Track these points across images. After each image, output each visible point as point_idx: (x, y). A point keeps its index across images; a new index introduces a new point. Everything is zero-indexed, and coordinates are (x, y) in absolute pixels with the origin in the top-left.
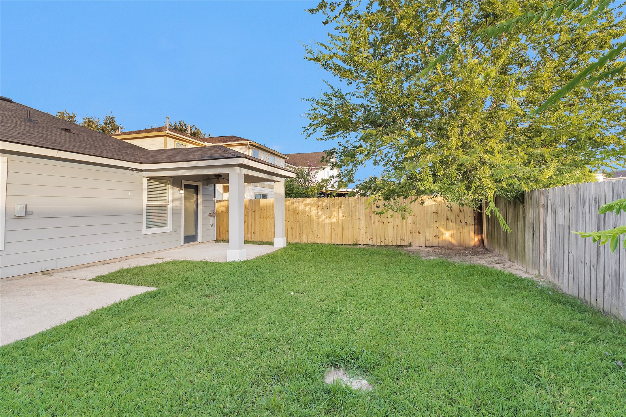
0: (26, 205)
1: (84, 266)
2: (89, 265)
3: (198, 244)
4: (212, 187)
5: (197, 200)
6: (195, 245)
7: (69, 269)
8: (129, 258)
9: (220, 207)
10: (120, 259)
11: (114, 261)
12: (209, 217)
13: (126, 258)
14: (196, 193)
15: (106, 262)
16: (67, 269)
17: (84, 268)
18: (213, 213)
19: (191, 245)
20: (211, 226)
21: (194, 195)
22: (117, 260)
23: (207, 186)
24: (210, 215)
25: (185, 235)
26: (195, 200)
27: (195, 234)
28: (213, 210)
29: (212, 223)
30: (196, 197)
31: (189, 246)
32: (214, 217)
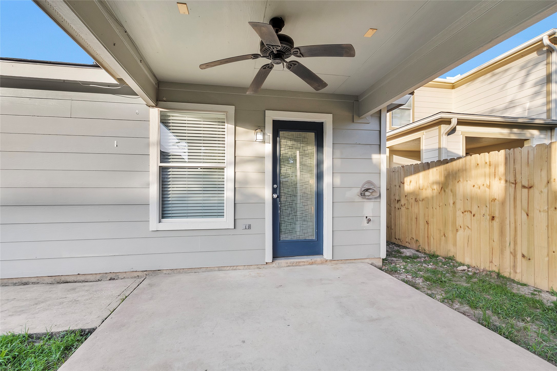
3: (322, 263)
4: (374, 125)
5: (319, 164)
6: (312, 264)
8: (121, 275)
10: (98, 277)
12: (359, 199)
13: (111, 276)
14: (320, 144)
15: (63, 279)
18: (371, 191)
19: (299, 262)
20: (365, 221)
21: (312, 149)
22: (88, 278)
23: (353, 122)
24: (362, 194)
25: (284, 237)
26: (314, 162)
27: (314, 238)
28: (369, 182)
29: (369, 215)
30: (319, 154)
31: (292, 265)
32: (378, 200)
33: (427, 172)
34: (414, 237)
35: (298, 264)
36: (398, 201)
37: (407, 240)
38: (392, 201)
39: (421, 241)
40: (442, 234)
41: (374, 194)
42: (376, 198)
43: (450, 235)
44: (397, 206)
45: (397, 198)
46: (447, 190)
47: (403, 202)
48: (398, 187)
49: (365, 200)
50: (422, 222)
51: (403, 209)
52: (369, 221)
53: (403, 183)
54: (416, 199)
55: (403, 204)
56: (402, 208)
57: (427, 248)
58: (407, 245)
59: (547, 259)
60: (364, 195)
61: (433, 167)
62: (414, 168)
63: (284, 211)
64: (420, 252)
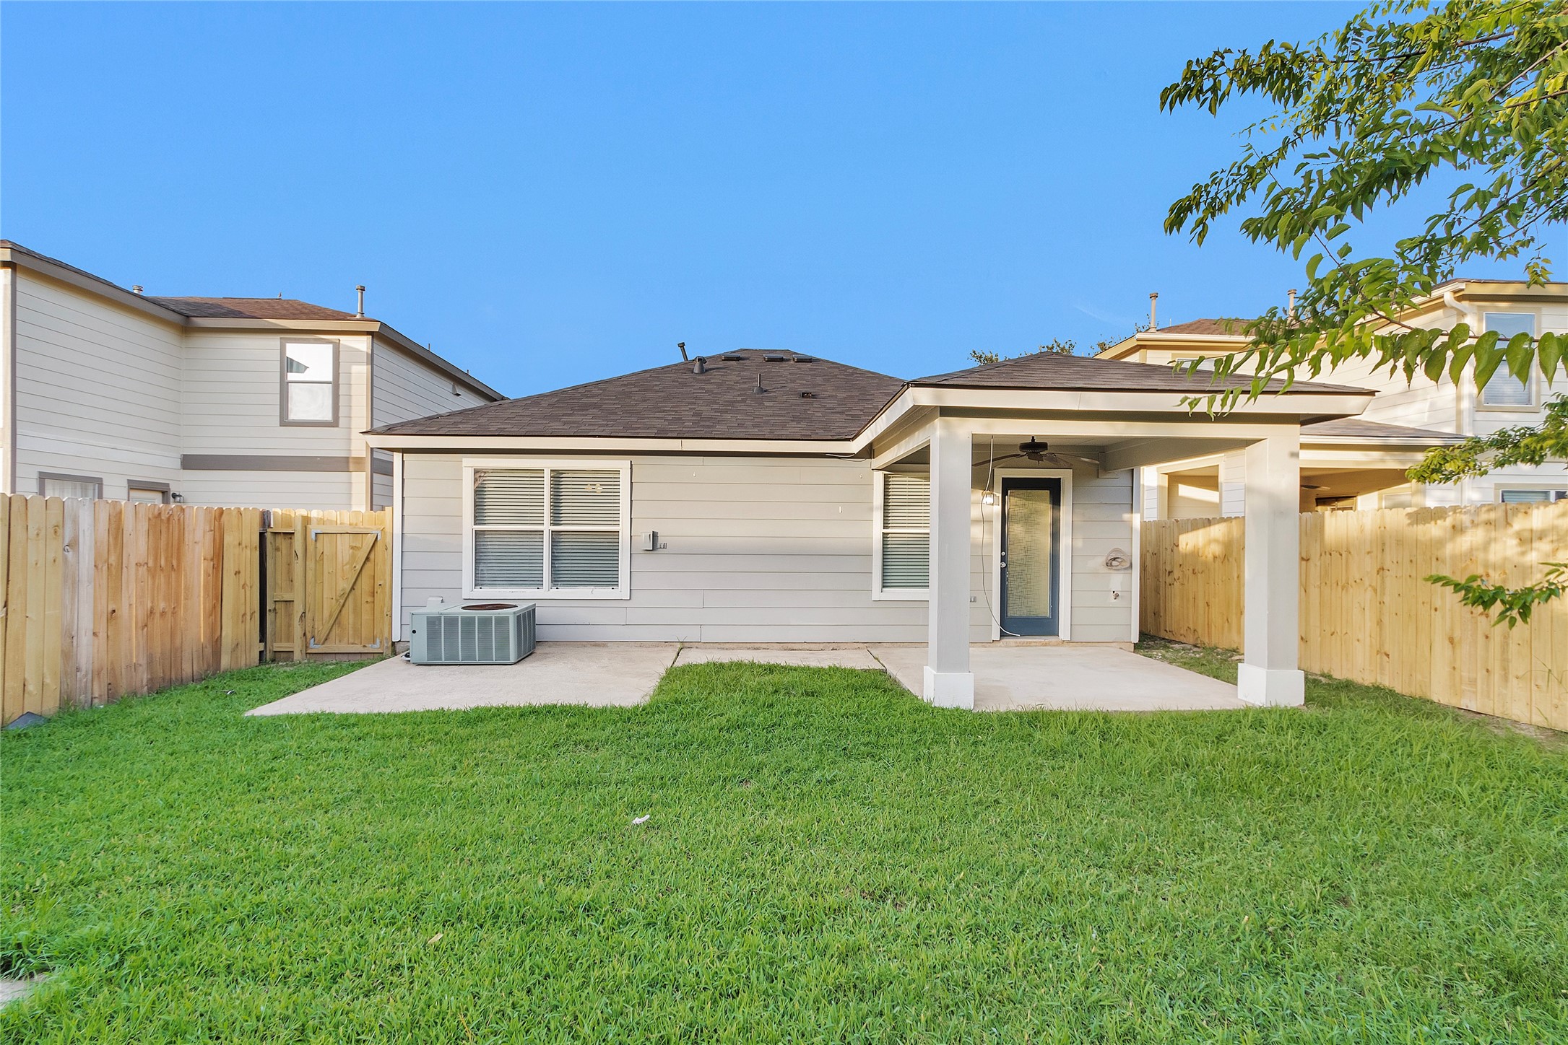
0: (655, 535)
1: (748, 645)
2: (757, 646)
3: (1058, 645)
4: (1124, 480)
5: (1056, 524)
6: (1046, 645)
7: (722, 646)
8: (843, 646)
9: (1210, 542)
10: (821, 646)
11: (806, 646)
12: (1105, 570)
13: (835, 646)
14: (1056, 501)
15: (790, 646)
16: (719, 646)
17: (748, 649)
18: (1119, 560)
19: (1031, 642)
20: (1112, 596)
21: (1046, 507)
22: (812, 646)
23: (1098, 477)
24: (1109, 564)
25: (1011, 613)
26: (1049, 520)
27: (1048, 615)
28: (1117, 550)
29: (1118, 589)
30: (1055, 512)
31: (1022, 645)
32: (1129, 571)
33: (1208, 529)
34: (1191, 626)
35: (1028, 645)
36: (1169, 572)
37: (1182, 632)
38: (1161, 572)
39: (1200, 630)
40: (1225, 619)
41: (1123, 564)
42: (1125, 569)
43: (1234, 620)
44: (1169, 580)
45: (1168, 569)
46: (1230, 560)
47: (1176, 574)
48: (1169, 550)
49: (1112, 571)
50: (1201, 604)
51: (1177, 584)
52: (1117, 596)
53: (1178, 546)
54: (1193, 570)
55: (1176, 578)
56: (1175, 583)
57: (1206, 641)
58: (1182, 639)
59: (1319, 639)
60: (1111, 565)
61: (1215, 524)
62: (1192, 524)
63: (1013, 583)
64: (1199, 647)
